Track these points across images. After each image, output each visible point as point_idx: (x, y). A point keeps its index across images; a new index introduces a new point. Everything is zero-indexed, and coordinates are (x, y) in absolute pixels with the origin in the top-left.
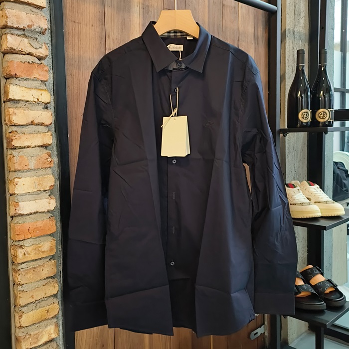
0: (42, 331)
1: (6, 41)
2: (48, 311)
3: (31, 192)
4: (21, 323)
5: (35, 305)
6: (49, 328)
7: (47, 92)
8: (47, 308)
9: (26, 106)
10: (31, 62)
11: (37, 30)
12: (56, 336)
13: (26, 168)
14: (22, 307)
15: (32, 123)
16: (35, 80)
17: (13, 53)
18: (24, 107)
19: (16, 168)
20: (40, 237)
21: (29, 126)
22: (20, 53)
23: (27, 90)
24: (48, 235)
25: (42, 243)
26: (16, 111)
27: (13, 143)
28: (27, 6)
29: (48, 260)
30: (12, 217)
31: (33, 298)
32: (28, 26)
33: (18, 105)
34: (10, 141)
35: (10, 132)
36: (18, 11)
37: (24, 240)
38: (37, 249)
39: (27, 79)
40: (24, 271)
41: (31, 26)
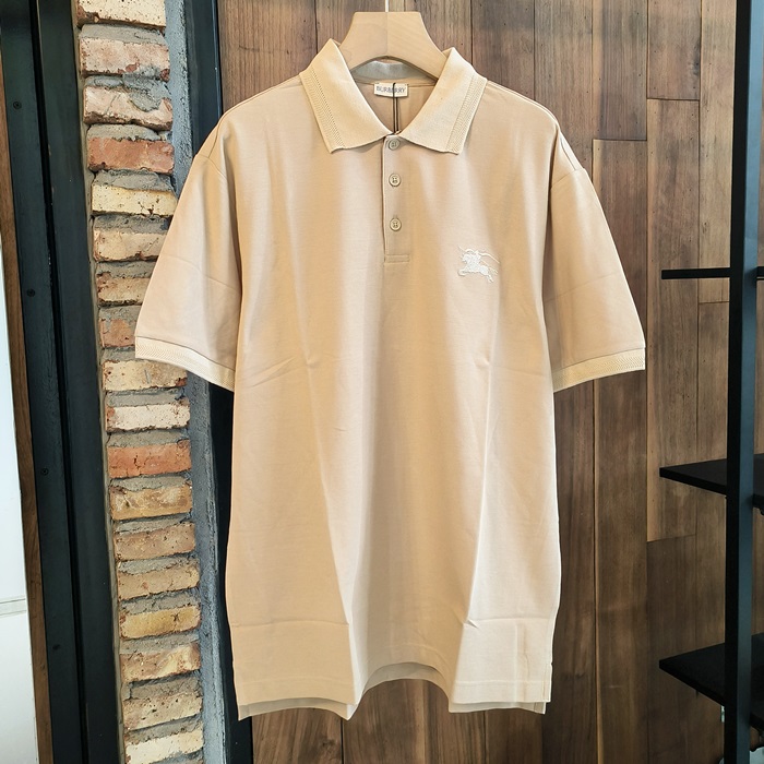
0: (164, 654)
2: (176, 618)
3: (137, 388)
4: (124, 630)
5: (151, 602)
6: (179, 649)
7: (169, 195)
8: (175, 611)
9: (129, 224)
10: (134, 139)
11: (147, 74)
12: (196, 668)
13: (127, 342)
14: (124, 601)
15: (138, 257)
16: (143, 173)
17: (104, 123)
18: (124, 225)
19: (108, 342)
20: (157, 476)
21: (133, 263)
22: (113, 121)
23: (128, 193)
24: (176, 474)
25: (163, 488)
26: (105, 234)
27: (101, 295)
28: (129, 29)
29: (177, 521)
30: (108, 434)
31: (146, 588)
32: (128, 68)
33: (113, 223)
34: (97, 291)
35: (101, 275)
36: (106, 40)
37: (128, 478)
38: (153, 499)
39: (127, 172)
40: (126, 536)
41: (135, 67)
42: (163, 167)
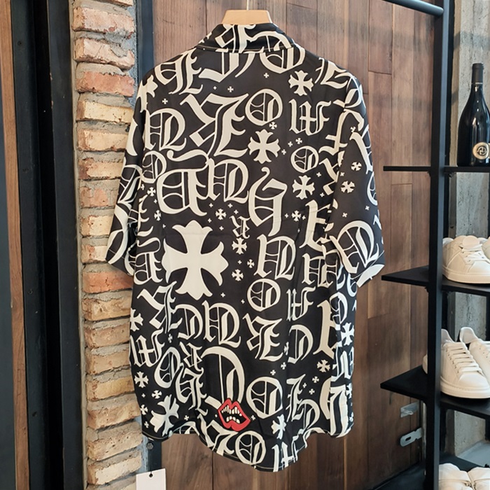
0: (121, 407)
1: (82, 48)
4: (96, 394)
5: (112, 373)
6: (130, 403)
8: (128, 378)
9: (105, 127)
10: (112, 74)
11: (121, 34)
13: (104, 204)
14: (96, 375)
15: (112, 149)
16: (116, 96)
17: (90, 62)
18: (102, 128)
19: (92, 203)
21: (108, 153)
22: (99, 62)
23: (107, 108)
25: (123, 298)
26: (93, 133)
27: (88, 173)
28: (109, 4)
30: (85, 264)
31: (111, 364)
32: (110, 29)
33: (94, 126)
34: (84, 170)
35: (85, 160)
36: (97, 10)
37: (100, 293)
38: (116, 306)
39: (107, 95)
40: (100, 331)
41: (114, 29)
42: (129, 92)
